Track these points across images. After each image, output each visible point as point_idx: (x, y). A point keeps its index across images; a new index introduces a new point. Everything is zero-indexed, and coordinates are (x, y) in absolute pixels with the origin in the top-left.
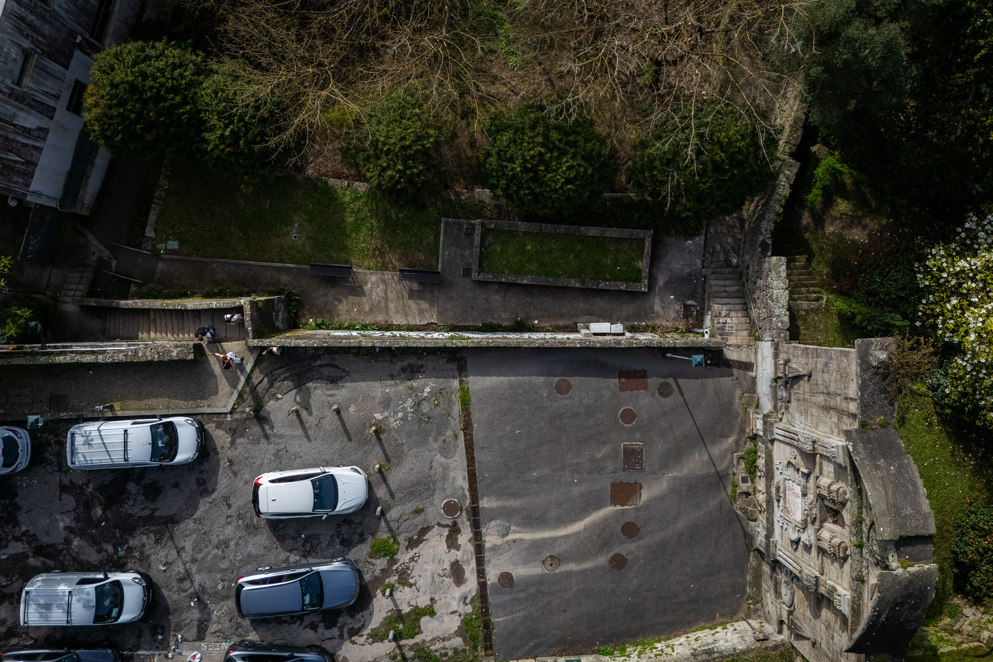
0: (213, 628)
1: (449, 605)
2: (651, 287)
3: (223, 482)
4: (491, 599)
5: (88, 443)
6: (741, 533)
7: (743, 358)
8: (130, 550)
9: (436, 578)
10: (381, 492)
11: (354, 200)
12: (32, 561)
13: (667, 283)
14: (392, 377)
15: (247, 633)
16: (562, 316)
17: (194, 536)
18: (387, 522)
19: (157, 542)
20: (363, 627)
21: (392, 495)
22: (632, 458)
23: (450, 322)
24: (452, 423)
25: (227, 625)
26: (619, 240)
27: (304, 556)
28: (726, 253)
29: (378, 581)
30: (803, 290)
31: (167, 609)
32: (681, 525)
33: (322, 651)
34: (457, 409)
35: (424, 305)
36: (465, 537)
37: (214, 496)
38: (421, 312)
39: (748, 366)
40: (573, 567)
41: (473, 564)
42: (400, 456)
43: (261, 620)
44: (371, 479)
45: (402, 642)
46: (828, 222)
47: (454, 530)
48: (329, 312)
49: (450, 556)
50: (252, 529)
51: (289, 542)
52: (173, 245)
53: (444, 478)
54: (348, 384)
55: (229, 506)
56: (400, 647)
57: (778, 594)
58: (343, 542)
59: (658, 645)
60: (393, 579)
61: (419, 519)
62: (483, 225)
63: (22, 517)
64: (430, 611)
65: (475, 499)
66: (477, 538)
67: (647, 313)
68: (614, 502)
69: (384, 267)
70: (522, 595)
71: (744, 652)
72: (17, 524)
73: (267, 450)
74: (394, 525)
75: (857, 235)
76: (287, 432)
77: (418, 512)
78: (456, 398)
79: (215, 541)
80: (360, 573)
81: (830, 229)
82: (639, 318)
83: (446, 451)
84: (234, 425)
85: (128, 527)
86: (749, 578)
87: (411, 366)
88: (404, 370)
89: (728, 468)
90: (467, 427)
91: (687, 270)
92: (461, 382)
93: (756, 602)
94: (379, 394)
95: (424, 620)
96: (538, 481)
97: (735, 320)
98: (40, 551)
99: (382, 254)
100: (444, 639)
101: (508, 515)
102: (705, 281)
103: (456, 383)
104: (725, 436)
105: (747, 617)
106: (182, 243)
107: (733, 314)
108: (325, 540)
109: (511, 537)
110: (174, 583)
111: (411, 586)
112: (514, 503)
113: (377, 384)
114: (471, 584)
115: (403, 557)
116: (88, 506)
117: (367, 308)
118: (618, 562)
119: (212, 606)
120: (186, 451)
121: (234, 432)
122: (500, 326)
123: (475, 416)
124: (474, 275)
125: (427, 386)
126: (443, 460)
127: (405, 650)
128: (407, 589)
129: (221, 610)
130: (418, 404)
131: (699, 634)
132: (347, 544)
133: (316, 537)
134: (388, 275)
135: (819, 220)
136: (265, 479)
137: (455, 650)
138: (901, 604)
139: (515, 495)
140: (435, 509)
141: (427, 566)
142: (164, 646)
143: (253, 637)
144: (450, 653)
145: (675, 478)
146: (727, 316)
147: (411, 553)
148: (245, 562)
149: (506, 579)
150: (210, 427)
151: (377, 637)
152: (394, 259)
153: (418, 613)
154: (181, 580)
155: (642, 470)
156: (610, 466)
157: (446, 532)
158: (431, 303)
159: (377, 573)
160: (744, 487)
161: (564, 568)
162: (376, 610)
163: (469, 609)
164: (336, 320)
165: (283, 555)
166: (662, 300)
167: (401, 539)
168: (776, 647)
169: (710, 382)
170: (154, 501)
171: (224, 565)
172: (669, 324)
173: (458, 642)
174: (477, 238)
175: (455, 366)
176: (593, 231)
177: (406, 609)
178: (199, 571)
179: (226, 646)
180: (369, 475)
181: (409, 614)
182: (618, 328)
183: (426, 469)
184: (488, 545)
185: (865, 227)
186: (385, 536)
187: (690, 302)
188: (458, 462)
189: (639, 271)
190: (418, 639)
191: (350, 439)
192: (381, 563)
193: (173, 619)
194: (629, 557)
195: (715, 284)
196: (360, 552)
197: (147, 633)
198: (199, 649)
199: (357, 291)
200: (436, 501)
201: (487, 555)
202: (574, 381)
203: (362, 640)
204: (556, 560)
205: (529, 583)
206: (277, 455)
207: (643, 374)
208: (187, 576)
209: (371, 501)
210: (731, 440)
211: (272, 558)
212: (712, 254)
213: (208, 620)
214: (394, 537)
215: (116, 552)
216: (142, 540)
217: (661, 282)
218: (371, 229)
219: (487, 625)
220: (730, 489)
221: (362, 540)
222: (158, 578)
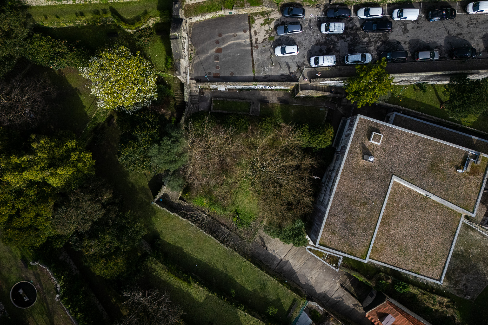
0: (308, 22)
1: (258, 26)
2: (211, 99)
3: (306, 53)
4: (248, 27)
5: (331, 60)
6: (193, 42)
7: (192, 81)
8: (325, 38)
9: (260, 32)
10: (272, 51)
11: (279, 120)
12: (345, 36)
13: (207, 100)
14: (269, 76)
15: (301, 20)
16: (231, 93)
17: (312, 41)
18: (271, 44)
19: (319, 40)
20: (276, 21)
21: (270, 50)
22: (217, 58)
23: (258, 91)
24: (256, 66)
25: (305, 22)
26: (218, 110)
27: (289, 37)
28: (194, 107)
29: (273, 31)
30: (178, 96)
31: (317, 26)
32: (206, 43)
33: (285, 16)
34: (255, 69)
35: (263, 95)
36: (254, 41)
37: (308, 50)
38: (264, 94)
39: (191, 79)
40: (230, 34)
41: (252, 35)
42: (268, 58)
43: (298, 23)
44: (274, 54)
45: (268, 18)
46: (170, 114)
47: (256, 42)
48: (285, 94)
49: (257, 36)
50: (300, 43)
51: (292, 40)
52: (321, 109)
53: (258, 54)
54: (279, 74)
55: (304, 48)
56: (268, 17)
57: (187, 28)
58: (280, 40)
59: (212, 17)
60: (269, 32)
61: (264, 45)
62: (250, 113)
63: (347, 45)
64: (261, 24)
65: (252, 49)
66: (251, 41)
67: (212, 93)
68: (221, 48)
69: (273, 104)
70: (241, 28)
71: (195, 16)
72: (348, 44)
73: (297, 60)
74: (269, 43)
75: (163, 111)
76: (292, 64)
77: (264, 46)
78: (256, 71)
79: (307, 40)
80: (277, 33)
81: (170, 112)
82: (214, 92)
83: (258, 60)
84: (304, 65)
85: (325, 43)
86: (191, 32)
87: (266, 78)
88: (267, 78)
89: (196, 56)
90: (253, 65)
91: (203, 103)
92: (254, 75)
93: (190, 26)
94: (272, 72)
95: (263, 23)
96: (238, 53)
97: (193, 90)
98: (343, 38)
99: (273, 107)
100: (259, 18)
101: (245, 46)
102: (199, 100)
103: (256, 75)
104: (196, 63)
105: (192, 23)
106: (319, 110)
107: (193, 91)
108: (284, 40)
109: (244, 41)
110: (316, 31)
111: (266, 30)
112: (243, 48)
113: (273, 74)
114: (253, 30)
115: (267, 36)
116: (334, 48)
117: (277, 95)
118: (220, 35)
119: (308, 26)
120: (313, 59)
121: (303, 64)
122: (246, 90)
123: (251, 67)
124: (252, 102)
125: (262, 74)
126: (259, 58)
127: (267, 16)
128: (267, 29)
129: (306, 25)
130: (264, 70)
131: (203, 19)
132: (279, 39)
133: (286, 41)
134: (272, 102)
135: (172, 115)
136: (296, 53)
137: (256, 16)
138: (176, 28)
139: (243, 50)
140: (260, 47)
141: (262, 34)
142: (318, 18)
143: (299, 19)
144: (257, 15)
145: (208, 54)
146: (195, 91)
147: (266, 37)
148: (301, 35)
149: (245, 31)
150: (309, 65)
151: (273, 19)
152: (270, 106)
153: (264, 24)
154: (314, 32)
155: (215, 56)
156: (222, 57)
157: (258, 42)
158: (262, 96)
159: (273, 33)
160: (192, 52)
161: (232, 34)
162: (273, 25)
163: (253, 25)
164: (284, 92)
165: (293, 37)
166: (208, 96)
167: (268, 40)
168: (188, 17)
169: (199, 75)
170: (320, 49)
171: (306, 35)
172: (207, 90)
173: (256, 18)
174: (251, 110)
175: (256, 79)
176: (224, 112)
177: (267, 25)
178: (311, 34)
179: (305, 18)
180: (275, 54)
181: (266, 24)
182: (219, 89)
183: (262, 56)
184: (249, 39)
185: (162, 113)
186: (271, 41)
187: (202, 96)
188: (255, 57)
189: (214, 103)
190: (264, 19)
191: (279, 62)
192: (272, 35)
193: (316, 23)
194: (218, 36)
195: (197, 99)
196: (276, 38)
197: (322, 20)
198: (311, 17)
199: (279, 99)
200: (260, 49)
201: (249, 37)
202: (230, 75)
203: (276, 18)
204: (234, 36)
205: (240, 31)
206: (294, 59)
207: (214, 77)
208: (313, 32)
209: (274, 49)
210: (195, 62)
211: (295, 36)
212: (197, 107)
213: (309, 23)
214: (269, 41)
215: (328, 38)
216: (323, 41)
217: (209, 101)
218: (275, 113)
219: (249, 21)
220: (195, 51)
221: (276, 40)
222: (319, 32)
